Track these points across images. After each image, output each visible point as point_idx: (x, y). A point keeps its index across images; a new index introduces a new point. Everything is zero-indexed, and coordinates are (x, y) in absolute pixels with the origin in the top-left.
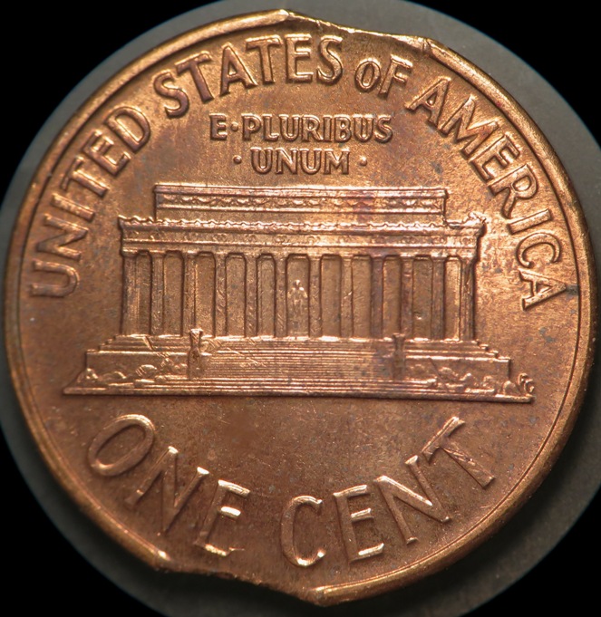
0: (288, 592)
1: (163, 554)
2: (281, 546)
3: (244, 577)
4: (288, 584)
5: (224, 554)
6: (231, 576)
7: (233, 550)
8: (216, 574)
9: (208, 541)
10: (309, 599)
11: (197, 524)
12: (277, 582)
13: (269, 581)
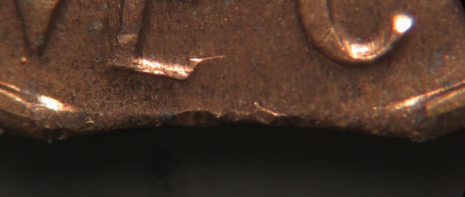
0: (343, 124)
1: (51, 104)
2: (304, 31)
3: (240, 113)
4: (339, 109)
5: (182, 71)
6: (209, 115)
7: (199, 60)
8: (174, 118)
9: (139, 50)
10: (392, 128)
11: (106, 21)
12: (313, 107)
13: (294, 110)
